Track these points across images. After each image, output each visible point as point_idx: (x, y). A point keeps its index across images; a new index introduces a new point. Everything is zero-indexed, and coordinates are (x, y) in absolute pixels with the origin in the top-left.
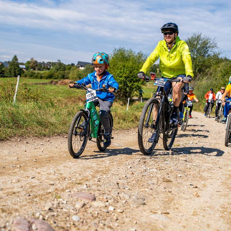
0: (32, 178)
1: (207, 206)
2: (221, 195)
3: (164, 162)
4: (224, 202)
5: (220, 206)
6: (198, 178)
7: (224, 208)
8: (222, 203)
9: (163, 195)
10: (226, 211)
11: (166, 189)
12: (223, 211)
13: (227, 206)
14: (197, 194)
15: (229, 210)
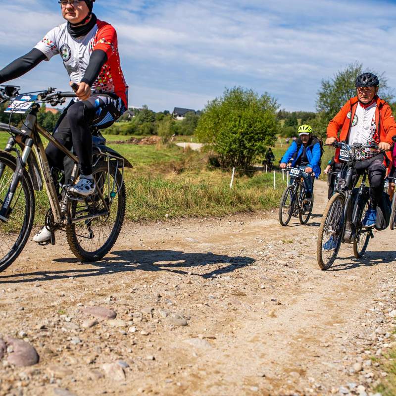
1: (279, 329)
2: (309, 316)
3: (251, 267)
4: (308, 325)
5: (297, 330)
6: (291, 291)
7: (302, 332)
8: (304, 326)
9: (222, 313)
10: (302, 337)
12: (297, 337)
13: (309, 330)
14: (273, 313)
15: (308, 336)
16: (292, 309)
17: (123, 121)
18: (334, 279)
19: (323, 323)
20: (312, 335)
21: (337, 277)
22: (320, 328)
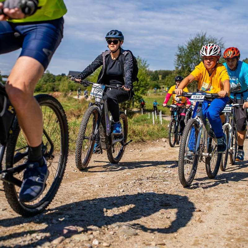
0: (3, 210)
1: (211, 232)
2: (228, 219)
3: (164, 182)
4: (231, 227)
5: (226, 232)
6: (202, 200)
7: (230, 234)
8: (229, 228)
9: (160, 222)
10: (233, 238)
11: (163, 215)
12: (229, 239)
13: (234, 231)
14: (200, 218)
15: (237, 237)
16: (212, 215)
18: (229, 189)
19: (242, 225)
20: (240, 236)
21: (230, 186)
22: (243, 229)
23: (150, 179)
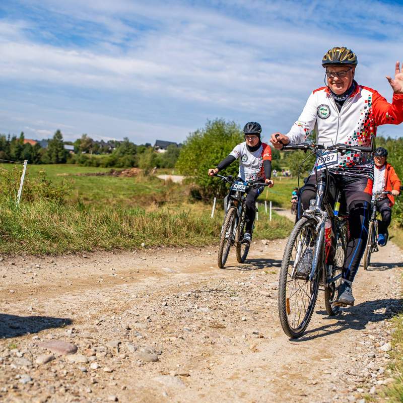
1: (261, 365)
2: (294, 350)
3: (230, 298)
4: (293, 360)
5: (282, 366)
6: (274, 323)
7: (287, 368)
8: (289, 361)
9: (199, 347)
10: (287, 374)
11: (207, 339)
12: (281, 374)
13: (294, 365)
14: (255, 346)
15: (293, 372)
16: (276, 343)
17: (103, 153)
19: (309, 358)
20: (298, 371)
21: (323, 308)
22: (307, 363)
23: (214, 292)
